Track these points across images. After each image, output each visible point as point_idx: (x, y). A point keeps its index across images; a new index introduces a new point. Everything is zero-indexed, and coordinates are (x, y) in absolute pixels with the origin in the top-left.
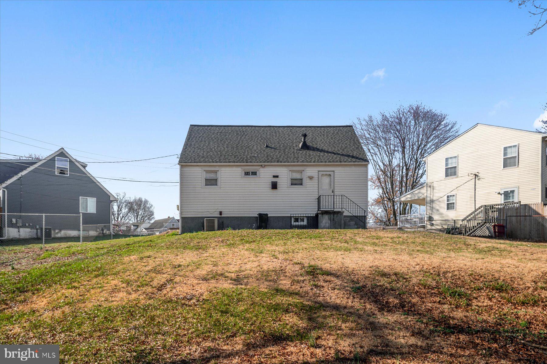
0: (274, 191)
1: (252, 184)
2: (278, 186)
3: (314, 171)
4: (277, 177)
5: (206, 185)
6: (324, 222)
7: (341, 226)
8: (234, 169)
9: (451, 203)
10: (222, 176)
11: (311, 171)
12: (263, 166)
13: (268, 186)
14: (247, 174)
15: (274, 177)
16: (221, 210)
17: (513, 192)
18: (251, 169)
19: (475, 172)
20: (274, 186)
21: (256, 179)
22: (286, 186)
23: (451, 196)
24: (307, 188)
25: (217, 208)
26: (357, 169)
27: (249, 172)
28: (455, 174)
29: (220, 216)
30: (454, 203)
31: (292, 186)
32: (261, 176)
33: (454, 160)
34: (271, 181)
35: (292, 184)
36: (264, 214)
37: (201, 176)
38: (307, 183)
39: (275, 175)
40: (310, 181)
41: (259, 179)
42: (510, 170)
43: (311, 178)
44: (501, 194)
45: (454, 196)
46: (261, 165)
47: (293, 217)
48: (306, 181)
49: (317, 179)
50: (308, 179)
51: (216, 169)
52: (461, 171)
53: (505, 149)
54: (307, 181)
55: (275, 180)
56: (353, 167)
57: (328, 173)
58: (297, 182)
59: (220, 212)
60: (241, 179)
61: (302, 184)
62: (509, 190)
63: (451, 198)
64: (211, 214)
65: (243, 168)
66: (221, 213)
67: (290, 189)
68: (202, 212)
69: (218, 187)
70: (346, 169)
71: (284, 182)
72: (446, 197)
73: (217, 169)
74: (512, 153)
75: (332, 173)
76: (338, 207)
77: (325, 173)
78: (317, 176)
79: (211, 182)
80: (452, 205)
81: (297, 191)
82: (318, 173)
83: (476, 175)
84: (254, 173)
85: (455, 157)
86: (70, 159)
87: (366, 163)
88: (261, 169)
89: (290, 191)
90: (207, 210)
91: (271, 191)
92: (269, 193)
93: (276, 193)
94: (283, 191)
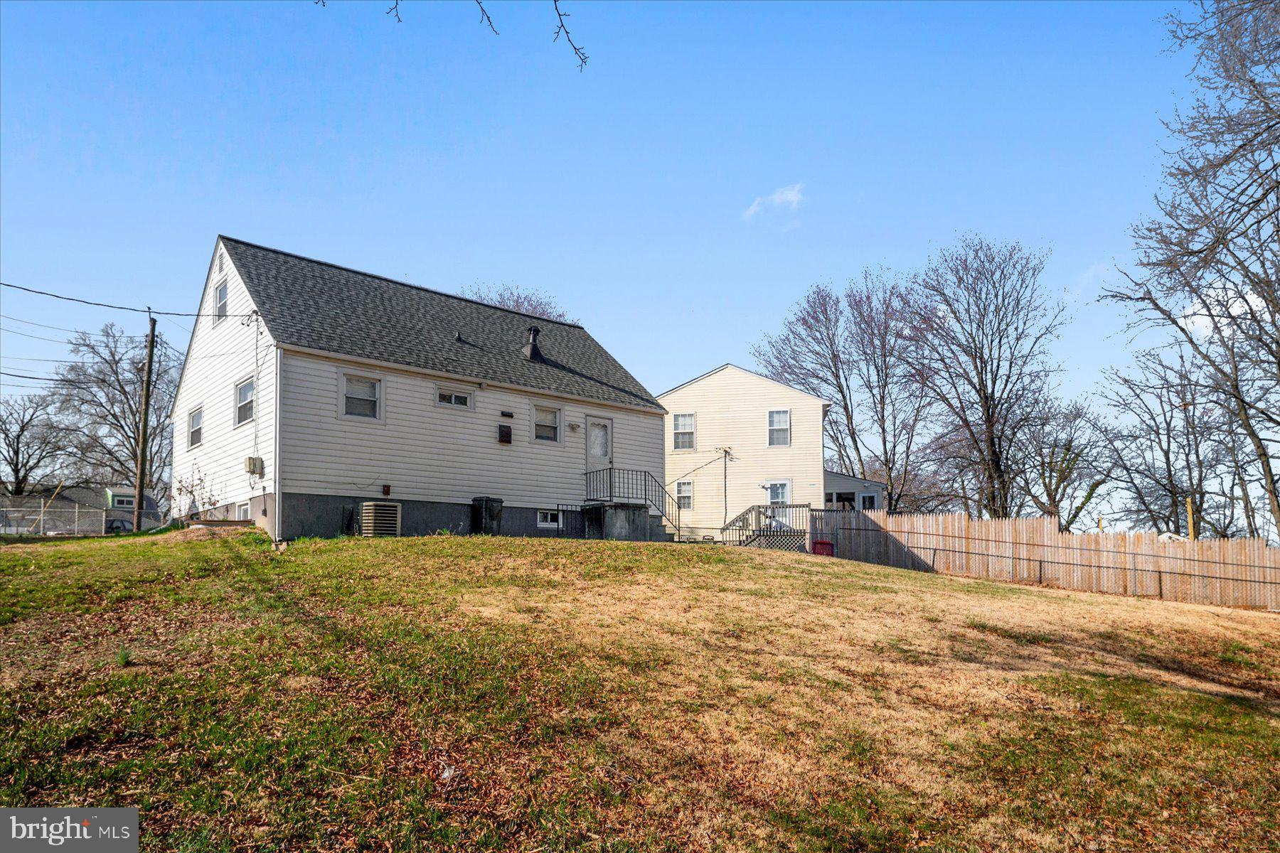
0: (505, 448)
1: (457, 424)
2: (513, 437)
3: (577, 414)
4: (510, 415)
5: (347, 413)
6: (618, 525)
7: (645, 535)
8: (419, 383)
9: (684, 497)
10: (390, 397)
11: (573, 413)
12: (484, 386)
13: (489, 434)
14: (444, 398)
15: (505, 414)
16: (388, 483)
17: (783, 486)
18: (455, 389)
19: (725, 445)
20: (505, 436)
21: (465, 414)
22: (527, 439)
23: (684, 484)
24: (567, 449)
25: (376, 475)
26: (648, 421)
27: (451, 397)
28: (690, 445)
30: (689, 497)
31: (538, 440)
32: (477, 410)
33: (688, 420)
34: (497, 424)
35: (537, 437)
36: (494, 500)
37: (335, 389)
38: (567, 439)
39: (506, 410)
40: (572, 434)
41: (472, 415)
42: (779, 450)
43: (573, 428)
44: (767, 489)
45: (689, 484)
46: (480, 384)
47: (539, 509)
48: (563, 432)
49: (584, 431)
50: (568, 429)
51: (375, 375)
52: (699, 440)
53: (771, 413)
54: (566, 434)
55: (506, 422)
57: (603, 422)
58: (547, 433)
59: (385, 486)
60: (433, 409)
61: (555, 439)
62: (778, 482)
63: (683, 488)
64: (361, 489)
65: (438, 383)
66: (386, 490)
67: (534, 446)
68: (338, 483)
69: (381, 422)
70: (630, 418)
71: (523, 428)
72: (676, 484)
73: (378, 377)
74: (781, 423)
75: (607, 422)
76: (617, 494)
77: (596, 421)
78: (584, 426)
79: (363, 407)
80: (687, 500)
81: (546, 452)
82: (586, 420)
83: (726, 452)
84: (462, 401)
85: (691, 415)
87: (659, 411)
88: (477, 393)
89: (535, 451)
90: (350, 480)
91: (499, 446)
92: (492, 451)
93: (507, 453)
94: (520, 449)
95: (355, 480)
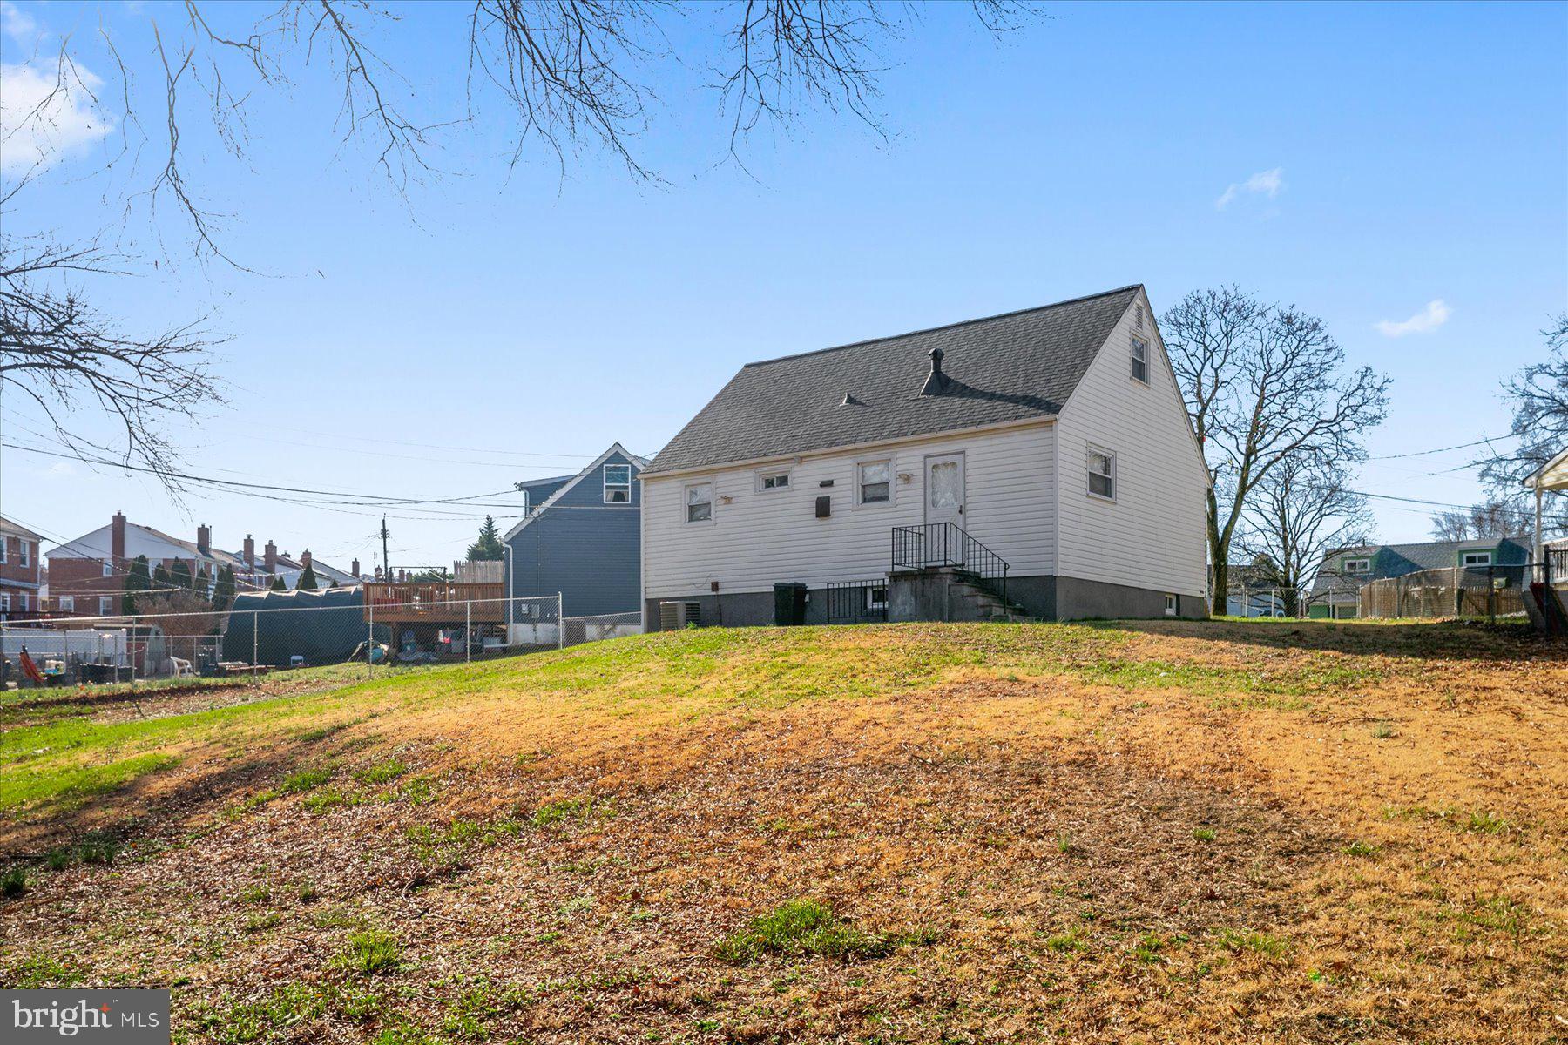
0: (822, 522)
1: (776, 508)
2: (831, 508)
3: (915, 459)
4: (830, 484)
5: (690, 521)
8: (742, 474)
10: (718, 496)
11: (910, 459)
12: (801, 458)
13: (808, 511)
14: (769, 483)
15: (824, 484)
16: (716, 579)
18: (774, 471)
20: (823, 509)
21: (785, 494)
22: (850, 506)
24: (898, 508)
25: (707, 574)
26: (1027, 437)
27: (773, 481)
29: (714, 593)
31: (864, 505)
32: (796, 487)
34: (814, 498)
35: (865, 500)
37: (679, 501)
38: (899, 495)
39: (825, 479)
40: (906, 487)
41: (792, 494)
43: (907, 478)
46: (797, 458)
47: (872, 587)
48: (897, 490)
49: (922, 478)
50: (900, 481)
54: (900, 488)
55: (824, 492)
56: (1016, 433)
57: (948, 459)
58: (875, 494)
59: (714, 583)
60: (758, 497)
61: (886, 498)
64: (699, 588)
65: (757, 470)
66: (715, 586)
67: (861, 512)
68: (683, 585)
69: (712, 523)
70: (995, 441)
71: (844, 496)
75: (958, 458)
77: (939, 460)
78: (922, 472)
79: (699, 512)
81: (876, 517)
82: (925, 464)
84: (784, 481)
86: (632, 465)
87: (1051, 417)
88: (796, 468)
89: (859, 518)
90: (688, 582)
91: (818, 521)
92: (812, 529)
93: (827, 528)
94: (844, 519)
95: (695, 581)
